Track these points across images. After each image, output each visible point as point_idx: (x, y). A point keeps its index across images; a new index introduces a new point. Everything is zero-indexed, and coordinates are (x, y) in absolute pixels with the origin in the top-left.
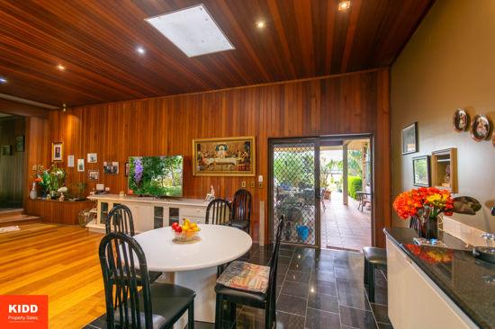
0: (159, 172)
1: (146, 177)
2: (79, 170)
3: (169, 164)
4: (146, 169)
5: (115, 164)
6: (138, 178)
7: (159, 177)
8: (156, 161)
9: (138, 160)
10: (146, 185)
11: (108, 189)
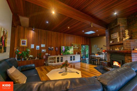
0: (69, 50)
1: (65, 51)
2: (37, 49)
3: (71, 48)
4: (65, 49)
5: (53, 48)
6: (64, 51)
7: (69, 51)
8: (68, 47)
9: (63, 47)
10: (66, 52)
11: (49, 54)
